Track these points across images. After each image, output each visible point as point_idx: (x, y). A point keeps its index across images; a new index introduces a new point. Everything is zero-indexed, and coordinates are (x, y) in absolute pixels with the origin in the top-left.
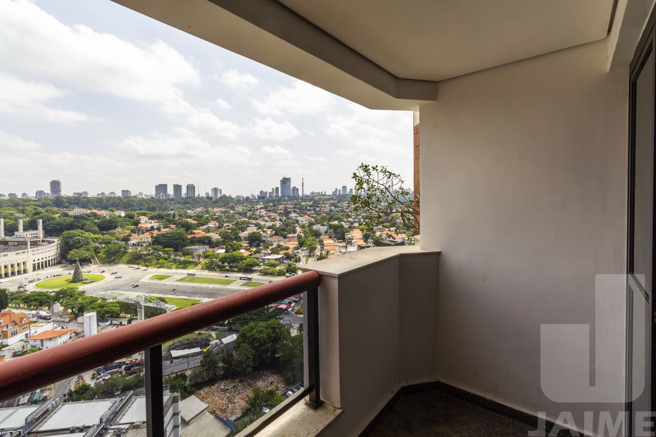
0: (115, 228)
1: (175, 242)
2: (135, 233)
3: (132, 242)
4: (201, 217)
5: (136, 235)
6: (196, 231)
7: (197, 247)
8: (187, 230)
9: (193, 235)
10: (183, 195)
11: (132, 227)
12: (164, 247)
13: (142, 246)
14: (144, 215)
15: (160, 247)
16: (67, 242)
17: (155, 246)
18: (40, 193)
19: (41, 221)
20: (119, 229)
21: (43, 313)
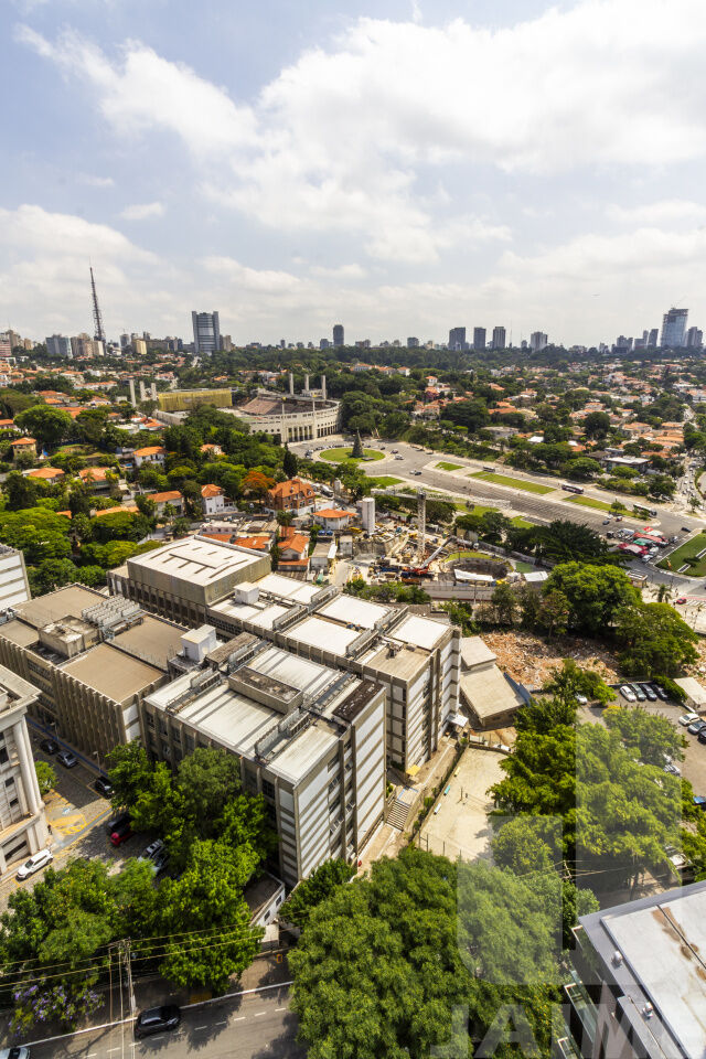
0: (398, 391)
2: (421, 400)
3: (417, 413)
4: (510, 381)
5: (421, 404)
6: (501, 404)
7: (501, 429)
9: (496, 410)
10: (486, 345)
11: (418, 392)
12: (456, 424)
13: (428, 419)
14: (433, 374)
15: (450, 423)
16: (348, 406)
17: (444, 422)
18: (324, 342)
19: (324, 377)
20: (402, 393)
21: (326, 488)
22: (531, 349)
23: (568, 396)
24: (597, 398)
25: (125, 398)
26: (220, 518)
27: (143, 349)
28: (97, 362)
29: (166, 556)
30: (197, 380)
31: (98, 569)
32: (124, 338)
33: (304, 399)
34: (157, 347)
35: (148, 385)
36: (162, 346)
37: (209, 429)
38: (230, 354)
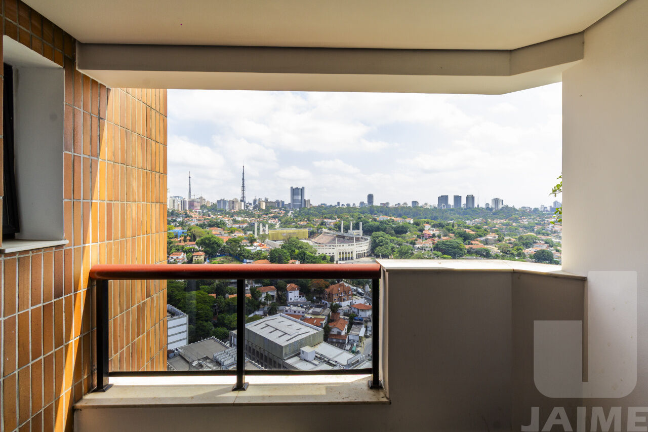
0: (406, 232)
1: (453, 250)
2: (420, 238)
3: (417, 246)
4: (479, 228)
5: (421, 241)
6: (473, 242)
8: (465, 240)
9: (471, 246)
10: (462, 206)
11: (419, 233)
12: (443, 253)
13: (425, 250)
14: (428, 223)
15: (439, 253)
16: (375, 241)
17: (436, 252)
18: (362, 203)
19: (361, 223)
20: (408, 234)
21: (360, 290)
22: (492, 208)
23: (521, 238)
24: (542, 240)
25: (251, 232)
26: (295, 304)
27: (263, 206)
28: (240, 213)
29: (263, 325)
30: (290, 224)
31: (225, 330)
32: (255, 201)
33: (350, 236)
34: (271, 205)
35: (264, 226)
36: (274, 205)
37: (294, 251)
38: (309, 209)
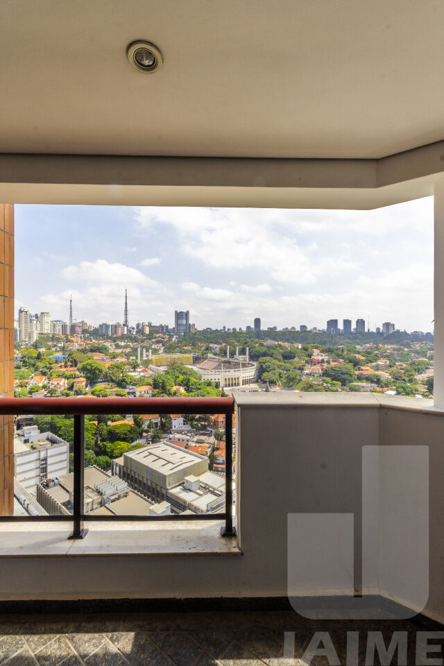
0: (294, 357)
1: (343, 376)
2: (308, 363)
3: (306, 372)
4: (369, 353)
5: (309, 366)
6: (364, 368)
7: (364, 384)
8: (355, 366)
9: (361, 372)
10: (352, 330)
11: (307, 358)
12: (333, 380)
13: (314, 376)
14: (317, 348)
15: (328, 379)
16: (262, 366)
17: (325, 378)
18: (248, 328)
19: (248, 348)
20: (296, 359)
22: (383, 333)
23: (413, 364)
25: (134, 358)
26: (180, 432)
27: (147, 331)
28: (123, 338)
29: (146, 453)
30: (174, 349)
31: (107, 458)
32: (138, 325)
33: (236, 361)
34: (155, 330)
35: (147, 351)
36: (157, 329)
37: (178, 377)
38: (195, 334)
